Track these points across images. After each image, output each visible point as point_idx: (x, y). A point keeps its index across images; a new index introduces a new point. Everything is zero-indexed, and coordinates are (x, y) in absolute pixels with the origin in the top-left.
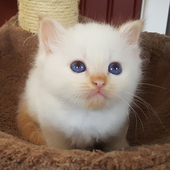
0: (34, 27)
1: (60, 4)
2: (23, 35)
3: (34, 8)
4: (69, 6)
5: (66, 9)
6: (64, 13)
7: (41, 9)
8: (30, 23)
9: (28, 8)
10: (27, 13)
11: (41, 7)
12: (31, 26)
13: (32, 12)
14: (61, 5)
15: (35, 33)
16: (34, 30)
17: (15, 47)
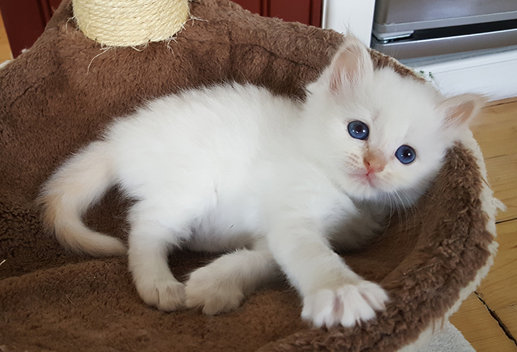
0: (105, 34)
2: (85, 50)
8: (95, 27)
12: (98, 32)
13: (96, 7)
15: (108, 45)
16: (104, 40)
17: (72, 76)
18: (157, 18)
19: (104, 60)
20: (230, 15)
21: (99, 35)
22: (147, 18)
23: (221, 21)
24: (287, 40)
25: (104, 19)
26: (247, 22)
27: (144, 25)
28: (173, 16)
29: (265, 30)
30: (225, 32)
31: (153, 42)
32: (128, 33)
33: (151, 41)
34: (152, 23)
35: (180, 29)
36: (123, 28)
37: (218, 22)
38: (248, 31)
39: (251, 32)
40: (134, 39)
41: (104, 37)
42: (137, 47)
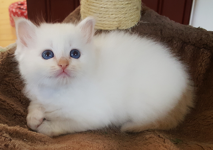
3: (94, 4)
4: (130, 2)
5: (127, 5)
6: (124, 9)
9: (89, 3)
11: (101, 3)
18: (124, 17)
20: (163, 22)
22: (119, 15)
23: (158, 24)
24: (196, 35)
26: (173, 25)
27: (116, 19)
28: (132, 17)
29: (183, 30)
30: (159, 29)
32: (107, 23)
34: (120, 19)
35: (134, 25)
36: (105, 19)
37: (156, 24)
38: (172, 30)
39: (174, 30)
40: (110, 26)
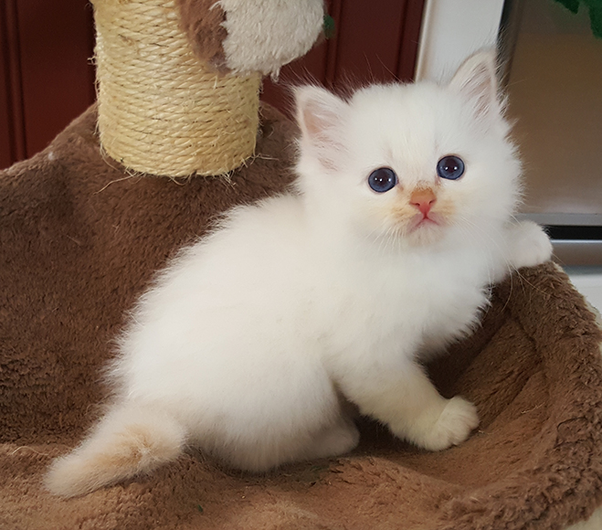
0: (135, 155)
1: (199, 103)
3: (131, 107)
4: (227, 106)
5: (218, 114)
6: (211, 125)
7: (151, 113)
8: (123, 143)
9: (118, 103)
10: (114, 117)
11: (151, 107)
12: (126, 152)
13: (129, 116)
14: (202, 105)
15: (135, 170)
16: (133, 162)
17: (79, 205)
19: (126, 191)
21: (128, 155)
25: (136, 133)
28: (233, 145)
31: (199, 176)
33: (198, 173)
35: (239, 165)
41: (134, 159)
42: (177, 178)
